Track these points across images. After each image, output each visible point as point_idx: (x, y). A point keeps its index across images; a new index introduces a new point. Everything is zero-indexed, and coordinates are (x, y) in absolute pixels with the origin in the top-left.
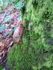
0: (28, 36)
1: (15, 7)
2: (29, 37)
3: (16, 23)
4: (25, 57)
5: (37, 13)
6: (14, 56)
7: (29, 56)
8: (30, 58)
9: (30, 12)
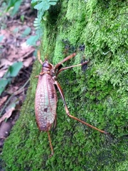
0: (75, 90)
1: (8, 14)
2: (78, 92)
3: (16, 56)
4: (64, 154)
5: (112, 19)
6: (27, 153)
7: (77, 149)
8: (81, 155)
9: (79, 19)
